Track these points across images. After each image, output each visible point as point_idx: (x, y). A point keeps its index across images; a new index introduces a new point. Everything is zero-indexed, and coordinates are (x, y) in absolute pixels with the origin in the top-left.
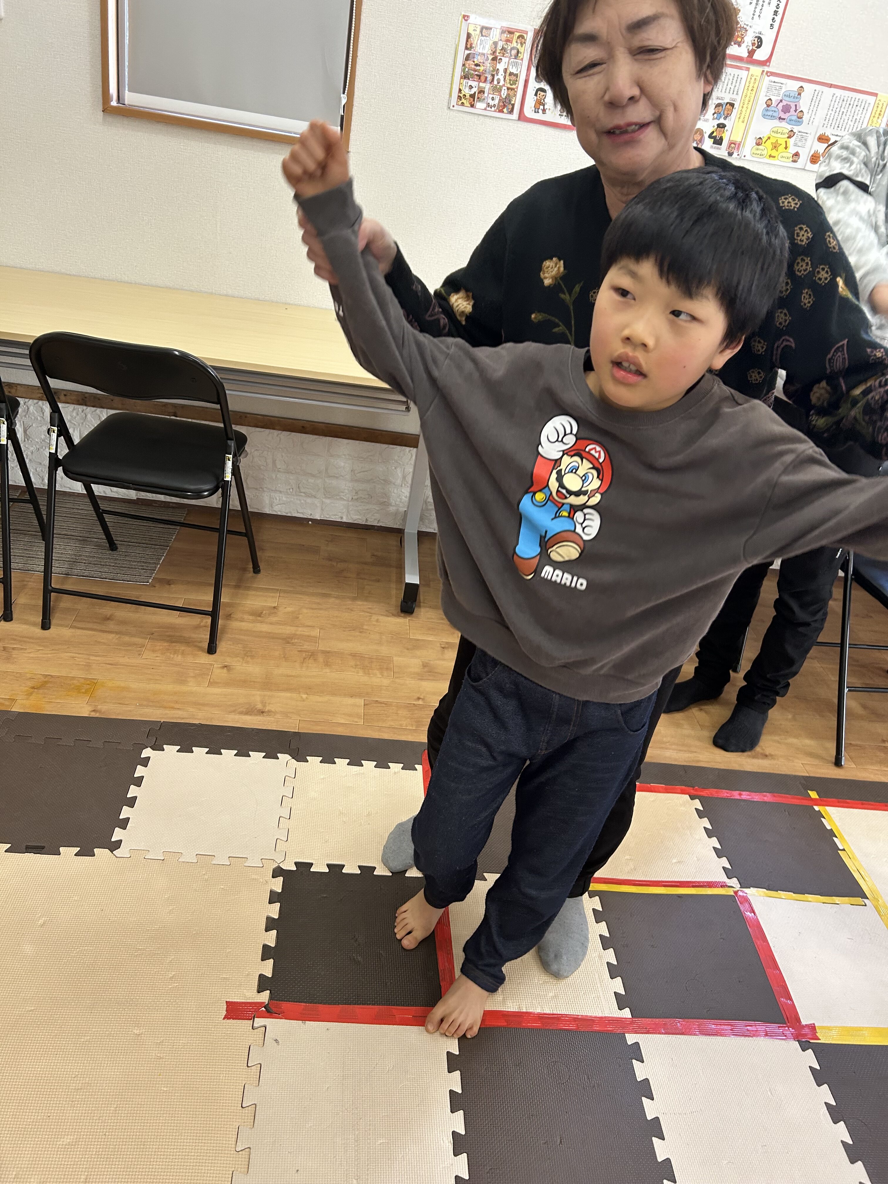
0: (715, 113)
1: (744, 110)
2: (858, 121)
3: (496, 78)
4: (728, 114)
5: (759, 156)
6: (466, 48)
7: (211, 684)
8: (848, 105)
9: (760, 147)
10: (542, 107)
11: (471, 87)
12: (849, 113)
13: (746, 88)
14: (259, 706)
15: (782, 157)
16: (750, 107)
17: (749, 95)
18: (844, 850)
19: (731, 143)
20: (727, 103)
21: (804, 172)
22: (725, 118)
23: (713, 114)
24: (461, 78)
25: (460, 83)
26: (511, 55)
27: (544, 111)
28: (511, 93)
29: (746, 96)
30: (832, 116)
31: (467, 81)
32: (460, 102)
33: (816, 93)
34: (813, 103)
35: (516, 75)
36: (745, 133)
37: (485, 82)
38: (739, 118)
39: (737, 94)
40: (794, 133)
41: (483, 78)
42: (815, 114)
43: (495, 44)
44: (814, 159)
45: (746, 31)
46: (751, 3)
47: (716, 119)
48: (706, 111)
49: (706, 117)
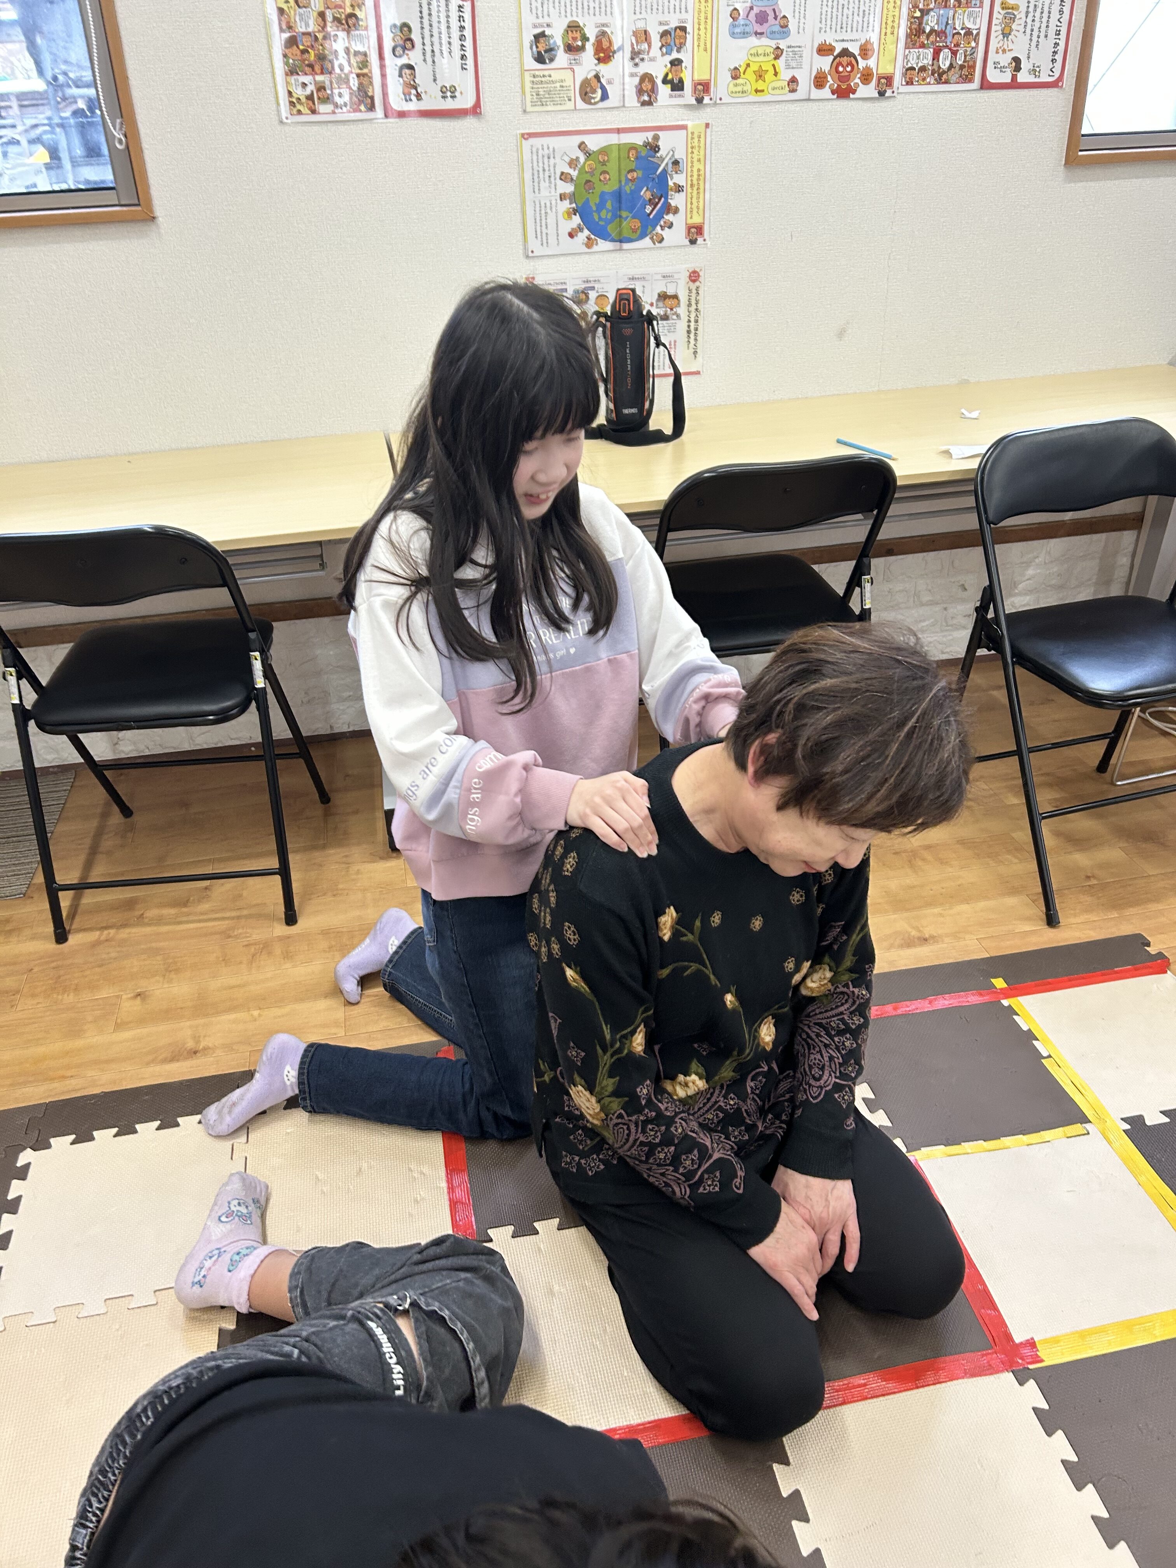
0: (663, 46)
1: (702, 32)
2: (867, 13)
3: (336, 64)
4: (681, 44)
5: (740, 95)
6: (282, 30)
7: (119, 1026)
9: (739, 81)
10: (413, 92)
11: (304, 85)
12: (851, 5)
14: (190, 1044)
15: (774, 89)
16: (709, 27)
17: (703, 9)
18: (1050, 1056)
19: (696, 85)
20: (676, 28)
21: (810, 104)
22: (678, 51)
23: (661, 49)
24: (287, 75)
25: (287, 83)
26: (349, 27)
27: (419, 96)
28: (365, 81)
29: (699, 12)
30: (829, 14)
31: (296, 77)
32: (295, 111)
34: (798, 2)
35: (365, 54)
36: (713, 66)
37: (322, 73)
38: (698, 46)
39: (686, 12)
40: (782, 51)
41: (317, 68)
42: (804, 17)
43: (322, 15)
44: (819, 81)
47: (667, 53)
48: (650, 46)
49: (651, 54)
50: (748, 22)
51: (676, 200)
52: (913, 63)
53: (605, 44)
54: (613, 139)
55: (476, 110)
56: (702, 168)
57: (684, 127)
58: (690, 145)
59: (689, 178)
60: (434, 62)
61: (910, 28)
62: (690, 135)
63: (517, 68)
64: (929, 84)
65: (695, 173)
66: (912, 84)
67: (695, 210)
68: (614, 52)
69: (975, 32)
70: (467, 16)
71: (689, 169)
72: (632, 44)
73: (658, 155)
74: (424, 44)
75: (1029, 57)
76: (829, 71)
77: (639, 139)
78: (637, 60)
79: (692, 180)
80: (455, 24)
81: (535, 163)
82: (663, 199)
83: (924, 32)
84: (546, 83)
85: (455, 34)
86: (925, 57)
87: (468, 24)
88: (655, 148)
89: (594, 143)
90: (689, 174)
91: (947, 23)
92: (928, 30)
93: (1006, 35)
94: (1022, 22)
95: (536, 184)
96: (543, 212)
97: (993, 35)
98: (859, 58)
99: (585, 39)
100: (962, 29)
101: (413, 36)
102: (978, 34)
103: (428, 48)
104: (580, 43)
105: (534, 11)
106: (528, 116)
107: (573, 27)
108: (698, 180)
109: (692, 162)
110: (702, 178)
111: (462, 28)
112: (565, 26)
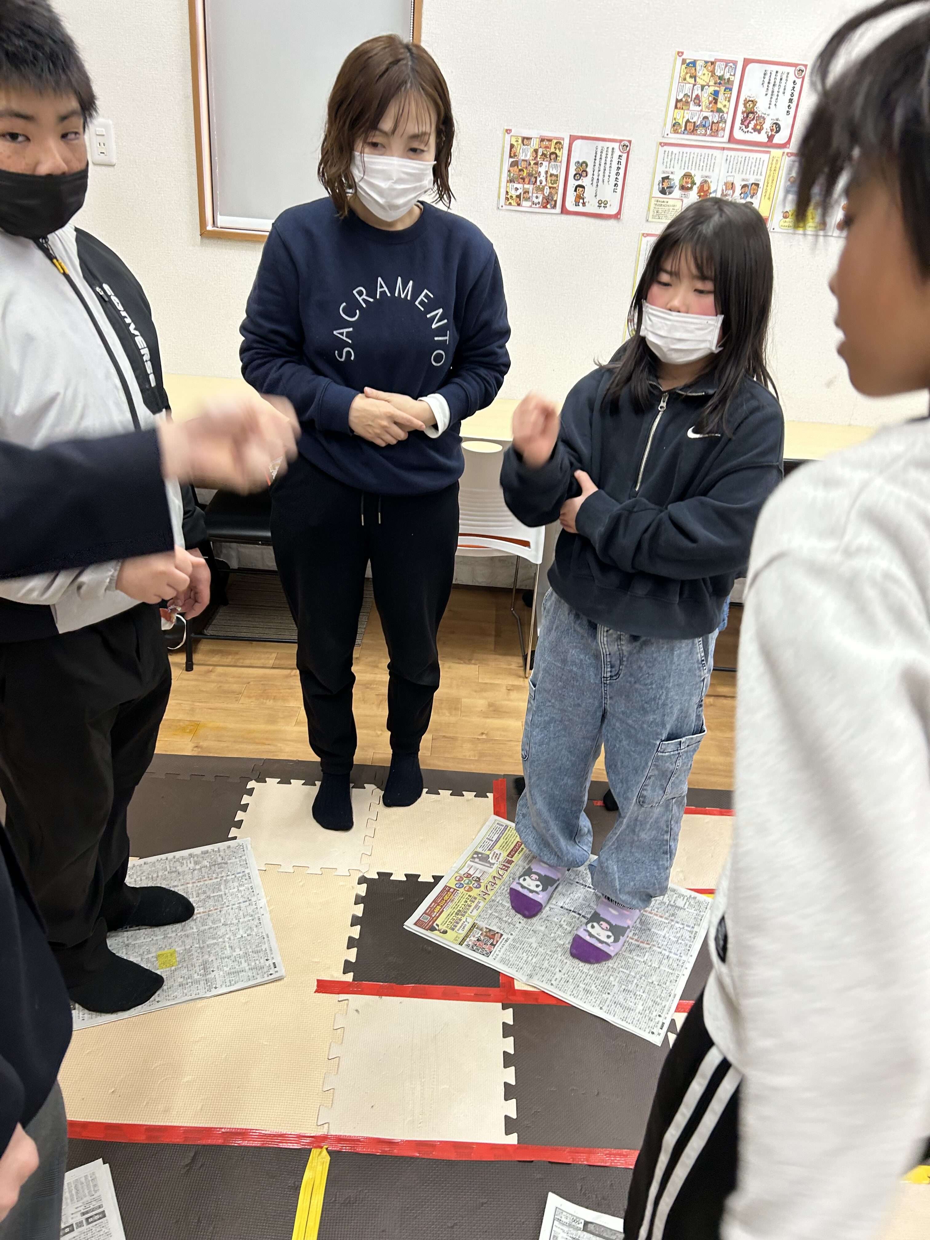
0: (742, 193)
1: (769, 188)
3: (538, 179)
4: (754, 193)
5: (787, 228)
6: (510, 157)
7: (298, 723)
9: (788, 219)
10: (581, 201)
11: (517, 189)
13: (769, 168)
15: (810, 227)
16: (774, 185)
17: (772, 174)
20: (752, 184)
21: (832, 239)
22: (752, 197)
23: (740, 194)
24: (508, 182)
25: (507, 187)
26: (551, 159)
27: (584, 204)
28: (553, 191)
29: (769, 176)
31: (513, 184)
32: (508, 203)
35: (557, 176)
36: (772, 208)
37: (529, 183)
38: (765, 196)
39: (761, 175)
41: (527, 180)
43: (536, 151)
45: (764, 119)
46: (766, 95)
47: (743, 198)
48: (734, 192)
53: (706, 188)
55: (617, 216)
60: (597, 186)
63: (648, 196)
68: (711, 193)
70: (623, 161)
72: (723, 190)
74: (593, 175)
80: (615, 165)
84: (664, 205)
85: (614, 171)
87: (623, 167)
99: (693, 183)
101: (588, 170)
103: (596, 177)
104: (689, 186)
105: (665, 164)
106: (648, 224)
107: (687, 175)
111: (619, 168)
112: (682, 174)
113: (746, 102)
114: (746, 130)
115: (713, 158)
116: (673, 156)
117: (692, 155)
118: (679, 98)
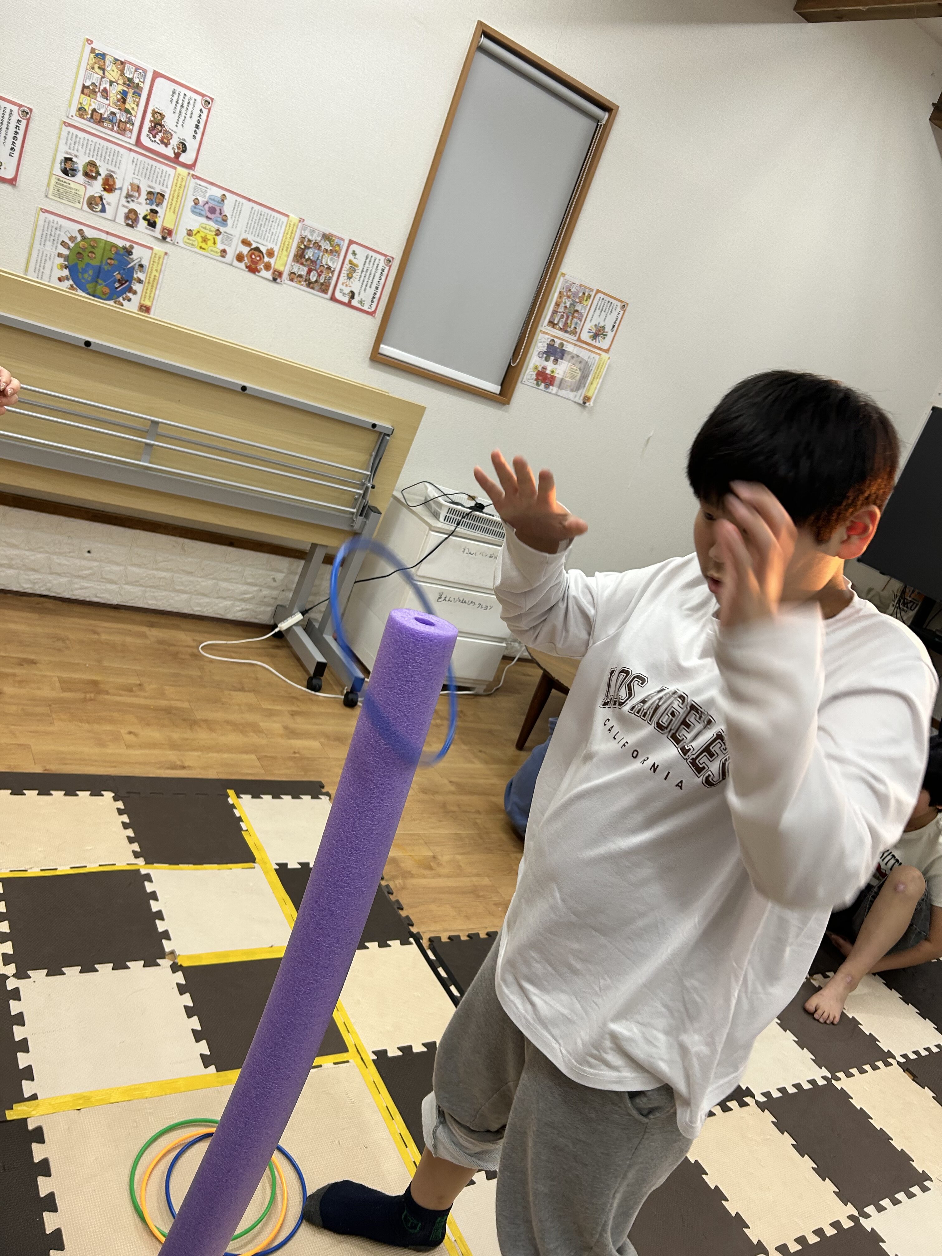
0: (148, 199)
1: (174, 202)
2: (274, 234)
4: (159, 203)
5: (190, 245)
8: (265, 219)
9: (191, 238)
12: (266, 227)
13: (174, 184)
15: (212, 251)
16: (179, 201)
17: (177, 190)
19: (164, 229)
20: (158, 193)
21: (231, 267)
22: (157, 206)
23: (146, 200)
29: (175, 191)
30: (252, 225)
33: (237, 203)
34: (235, 211)
36: (177, 222)
38: (170, 208)
39: (167, 187)
40: (221, 233)
42: (238, 221)
44: (240, 258)
45: (172, 135)
46: (174, 113)
47: (149, 204)
48: (139, 196)
49: (139, 200)
50: (203, 209)
51: (136, 287)
52: (295, 270)
53: (111, 182)
54: (104, 237)
55: (12, 182)
56: (157, 275)
57: (151, 249)
58: (152, 260)
59: (148, 278)
61: (297, 252)
62: (154, 255)
63: (48, 171)
64: (302, 285)
65: (152, 277)
66: (293, 281)
67: (147, 297)
68: (116, 189)
69: (332, 269)
70: (22, 127)
71: (149, 273)
73: (131, 257)
75: (359, 294)
76: (247, 255)
77: (120, 243)
78: (129, 200)
79: (149, 280)
80: (12, 129)
81: (46, 229)
82: (127, 283)
83: (304, 257)
84: (66, 186)
85: (11, 134)
86: (303, 271)
87: (21, 133)
88: (129, 252)
89: (90, 233)
90: (148, 276)
91: (318, 259)
92: (307, 257)
93: (349, 277)
94: (359, 274)
95: (43, 240)
96: (44, 259)
97: (342, 275)
98: (265, 256)
99: (98, 174)
100: (326, 265)
102: (334, 271)
104: (94, 175)
105: (68, 145)
106: (48, 200)
107: (92, 164)
108: (154, 281)
109: (152, 270)
110: (156, 281)
111: (16, 132)
112: (87, 161)
113: (154, 113)
114: (153, 139)
115: (120, 155)
116: (78, 139)
117: (98, 146)
118: (87, 84)
